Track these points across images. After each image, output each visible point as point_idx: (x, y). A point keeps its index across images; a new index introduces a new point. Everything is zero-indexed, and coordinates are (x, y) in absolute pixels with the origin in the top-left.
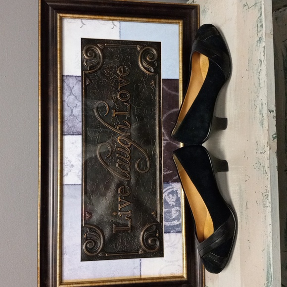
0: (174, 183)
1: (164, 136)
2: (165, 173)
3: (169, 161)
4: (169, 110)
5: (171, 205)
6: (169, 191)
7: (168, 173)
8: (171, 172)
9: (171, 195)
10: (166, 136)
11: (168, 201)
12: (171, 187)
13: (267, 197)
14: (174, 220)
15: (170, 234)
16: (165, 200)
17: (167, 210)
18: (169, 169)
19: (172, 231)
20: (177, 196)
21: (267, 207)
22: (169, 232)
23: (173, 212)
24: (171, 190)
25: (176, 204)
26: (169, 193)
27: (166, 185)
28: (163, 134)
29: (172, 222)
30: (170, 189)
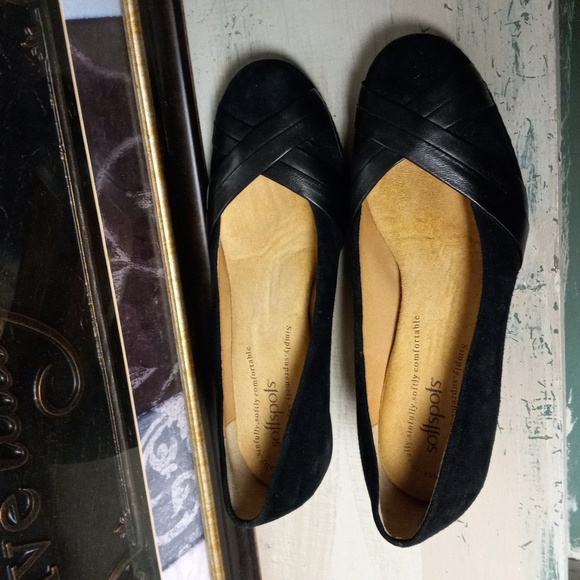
0: (167, 403)
1: (111, 255)
2: (138, 384)
3: (141, 336)
4: (112, 147)
5: (169, 476)
6: (155, 438)
7: (146, 376)
8: (152, 370)
9: (163, 447)
10: (118, 251)
11: (158, 469)
12: (158, 420)
13: (548, 413)
14: (181, 514)
15: (177, 563)
16: (150, 470)
17: (159, 497)
18: (146, 366)
19: (180, 552)
20: (179, 438)
21: (547, 438)
22: (173, 561)
23: (174, 494)
24: (161, 429)
25: (180, 464)
26: (158, 443)
27: (144, 420)
28: (109, 245)
29: (178, 526)
30: (157, 428)
